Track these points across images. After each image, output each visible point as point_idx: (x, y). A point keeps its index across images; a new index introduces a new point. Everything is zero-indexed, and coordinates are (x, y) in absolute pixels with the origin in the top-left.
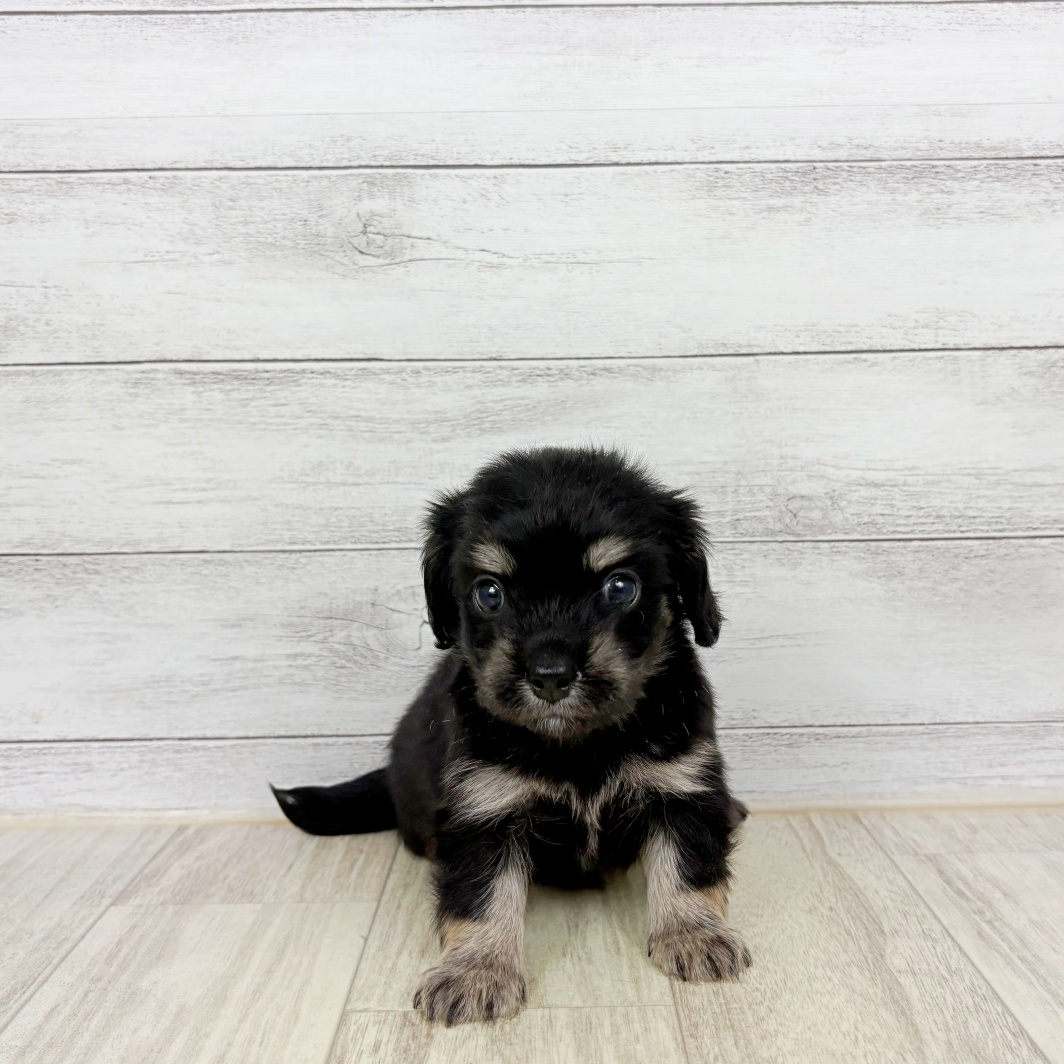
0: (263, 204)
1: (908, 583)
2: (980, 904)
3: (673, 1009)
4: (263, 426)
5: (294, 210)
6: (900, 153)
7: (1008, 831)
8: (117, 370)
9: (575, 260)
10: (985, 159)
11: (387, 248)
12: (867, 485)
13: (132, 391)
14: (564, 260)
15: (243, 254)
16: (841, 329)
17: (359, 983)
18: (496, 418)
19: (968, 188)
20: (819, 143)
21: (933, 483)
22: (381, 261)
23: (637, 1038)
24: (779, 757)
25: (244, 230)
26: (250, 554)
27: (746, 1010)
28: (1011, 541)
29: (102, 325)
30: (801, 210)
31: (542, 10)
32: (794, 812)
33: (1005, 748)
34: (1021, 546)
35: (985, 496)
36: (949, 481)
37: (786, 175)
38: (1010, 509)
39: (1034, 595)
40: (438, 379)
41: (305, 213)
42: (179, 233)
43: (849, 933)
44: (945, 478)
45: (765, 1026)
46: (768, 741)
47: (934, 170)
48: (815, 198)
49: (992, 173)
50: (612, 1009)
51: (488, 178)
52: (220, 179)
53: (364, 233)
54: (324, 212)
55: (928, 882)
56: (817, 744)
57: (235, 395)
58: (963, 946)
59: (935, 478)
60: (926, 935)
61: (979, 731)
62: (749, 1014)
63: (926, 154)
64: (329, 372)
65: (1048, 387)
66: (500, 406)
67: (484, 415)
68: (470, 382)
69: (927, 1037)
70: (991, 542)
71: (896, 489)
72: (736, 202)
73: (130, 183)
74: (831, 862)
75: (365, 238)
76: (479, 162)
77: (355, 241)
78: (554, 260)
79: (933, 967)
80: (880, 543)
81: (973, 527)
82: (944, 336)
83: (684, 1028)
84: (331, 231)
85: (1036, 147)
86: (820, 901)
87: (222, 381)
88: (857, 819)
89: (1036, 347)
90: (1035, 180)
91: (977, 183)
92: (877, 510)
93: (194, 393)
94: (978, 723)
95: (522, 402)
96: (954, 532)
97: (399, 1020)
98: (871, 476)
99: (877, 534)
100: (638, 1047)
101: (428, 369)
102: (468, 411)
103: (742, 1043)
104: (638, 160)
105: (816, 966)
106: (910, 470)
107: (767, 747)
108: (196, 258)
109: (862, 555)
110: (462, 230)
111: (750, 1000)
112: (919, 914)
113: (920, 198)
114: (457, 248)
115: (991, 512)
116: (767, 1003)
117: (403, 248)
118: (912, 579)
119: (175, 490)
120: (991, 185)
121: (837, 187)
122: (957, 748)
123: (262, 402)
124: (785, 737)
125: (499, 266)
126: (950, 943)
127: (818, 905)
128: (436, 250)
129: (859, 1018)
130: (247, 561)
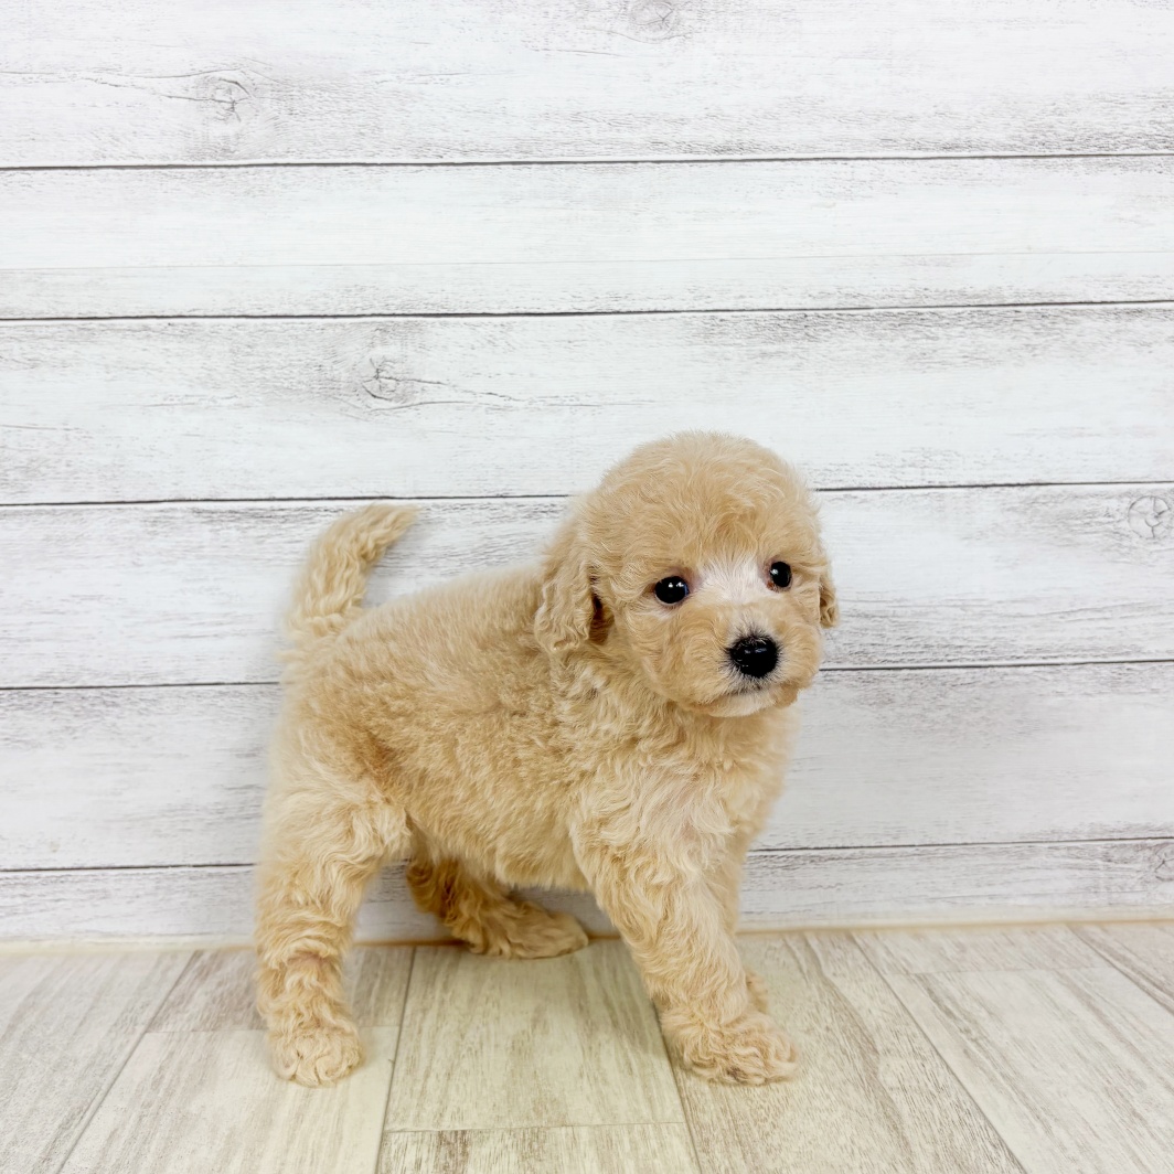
0: (279, 351)
1: (898, 710)
2: (966, 1022)
3: (685, 1124)
4: (278, 562)
5: (309, 356)
6: (887, 302)
7: (995, 950)
8: (136, 509)
9: (578, 403)
10: (969, 306)
11: (399, 392)
12: (859, 616)
13: (150, 529)
14: (568, 402)
15: (260, 398)
16: (832, 468)
17: (394, 1105)
18: (502, 553)
19: (953, 334)
20: (811, 292)
21: (920, 614)
22: (393, 404)
23: (654, 1153)
24: (776, 879)
25: (261, 375)
26: (263, 686)
27: (752, 1125)
28: (996, 669)
29: (122, 466)
30: (793, 356)
31: (547, 166)
32: (791, 932)
33: (992, 868)
34: (1006, 674)
35: (971, 627)
36: (936, 612)
37: (778, 322)
38: (995, 639)
39: (1020, 722)
40: (447, 515)
41: (320, 359)
42: (198, 378)
43: (844, 1053)
44: (932, 609)
45: (769, 1141)
46: (765, 864)
47: (920, 317)
48: (806, 344)
49: (975, 320)
50: (630, 1127)
51: (495, 326)
52: (238, 326)
53: (377, 378)
54: (339, 358)
55: (919, 1001)
56: (813, 866)
57: (252, 533)
58: (949, 1063)
59: (923, 609)
60: (915, 1053)
61: (967, 852)
62: (755, 1130)
63: (912, 303)
64: (342, 510)
65: (1030, 523)
66: (506, 541)
67: (491, 550)
68: (477, 518)
69: (916, 1149)
70: (976, 670)
71: (886, 620)
72: (731, 348)
73: (150, 329)
74: (827, 983)
75: (378, 383)
76: (487, 311)
77: (368, 385)
78: (558, 402)
79: (922, 1084)
80: (871, 672)
81: (960, 656)
82: (930, 474)
83: (696, 1144)
84: (344, 376)
85: (1017, 294)
86: (817, 1021)
87: (239, 519)
88: (851, 939)
89: (1019, 485)
90: (1016, 326)
91: (961, 329)
92: (868, 640)
93: (211, 531)
94: (966, 844)
95: (528, 537)
96: (942, 661)
97: (435, 1139)
98: (861, 607)
99: (868, 662)
100: (656, 1161)
101: (438, 506)
102: (476, 546)
103: (749, 1156)
104: (638, 309)
105: (815, 1085)
106: (899, 601)
107: (764, 870)
108: (215, 401)
109: (854, 683)
110: (471, 374)
111: (755, 1117)
112: (909, 1033)
113: (906, 343)
114: (466, 391)
115: (977, 641)
116: (770, 1120)
117: (413, 392)
118: (902, 706)
119: (193, 625)
120: (974, 331)
121: (827, 333)
122: (947, 868)
123: (277, 539)
124: (782, 860)
125: (505, 409)
126: (938, 1061)
127: (815, 1025)
128: (445, 393)
129: (855, 1132)
130: (261, 693)
